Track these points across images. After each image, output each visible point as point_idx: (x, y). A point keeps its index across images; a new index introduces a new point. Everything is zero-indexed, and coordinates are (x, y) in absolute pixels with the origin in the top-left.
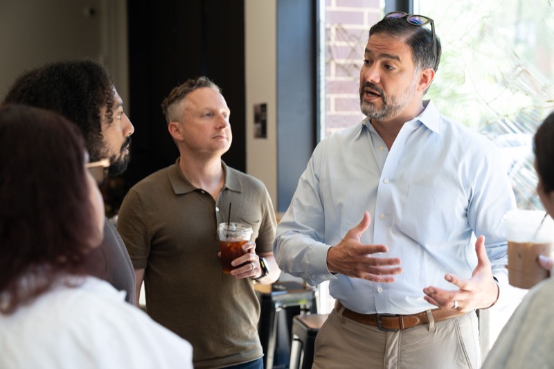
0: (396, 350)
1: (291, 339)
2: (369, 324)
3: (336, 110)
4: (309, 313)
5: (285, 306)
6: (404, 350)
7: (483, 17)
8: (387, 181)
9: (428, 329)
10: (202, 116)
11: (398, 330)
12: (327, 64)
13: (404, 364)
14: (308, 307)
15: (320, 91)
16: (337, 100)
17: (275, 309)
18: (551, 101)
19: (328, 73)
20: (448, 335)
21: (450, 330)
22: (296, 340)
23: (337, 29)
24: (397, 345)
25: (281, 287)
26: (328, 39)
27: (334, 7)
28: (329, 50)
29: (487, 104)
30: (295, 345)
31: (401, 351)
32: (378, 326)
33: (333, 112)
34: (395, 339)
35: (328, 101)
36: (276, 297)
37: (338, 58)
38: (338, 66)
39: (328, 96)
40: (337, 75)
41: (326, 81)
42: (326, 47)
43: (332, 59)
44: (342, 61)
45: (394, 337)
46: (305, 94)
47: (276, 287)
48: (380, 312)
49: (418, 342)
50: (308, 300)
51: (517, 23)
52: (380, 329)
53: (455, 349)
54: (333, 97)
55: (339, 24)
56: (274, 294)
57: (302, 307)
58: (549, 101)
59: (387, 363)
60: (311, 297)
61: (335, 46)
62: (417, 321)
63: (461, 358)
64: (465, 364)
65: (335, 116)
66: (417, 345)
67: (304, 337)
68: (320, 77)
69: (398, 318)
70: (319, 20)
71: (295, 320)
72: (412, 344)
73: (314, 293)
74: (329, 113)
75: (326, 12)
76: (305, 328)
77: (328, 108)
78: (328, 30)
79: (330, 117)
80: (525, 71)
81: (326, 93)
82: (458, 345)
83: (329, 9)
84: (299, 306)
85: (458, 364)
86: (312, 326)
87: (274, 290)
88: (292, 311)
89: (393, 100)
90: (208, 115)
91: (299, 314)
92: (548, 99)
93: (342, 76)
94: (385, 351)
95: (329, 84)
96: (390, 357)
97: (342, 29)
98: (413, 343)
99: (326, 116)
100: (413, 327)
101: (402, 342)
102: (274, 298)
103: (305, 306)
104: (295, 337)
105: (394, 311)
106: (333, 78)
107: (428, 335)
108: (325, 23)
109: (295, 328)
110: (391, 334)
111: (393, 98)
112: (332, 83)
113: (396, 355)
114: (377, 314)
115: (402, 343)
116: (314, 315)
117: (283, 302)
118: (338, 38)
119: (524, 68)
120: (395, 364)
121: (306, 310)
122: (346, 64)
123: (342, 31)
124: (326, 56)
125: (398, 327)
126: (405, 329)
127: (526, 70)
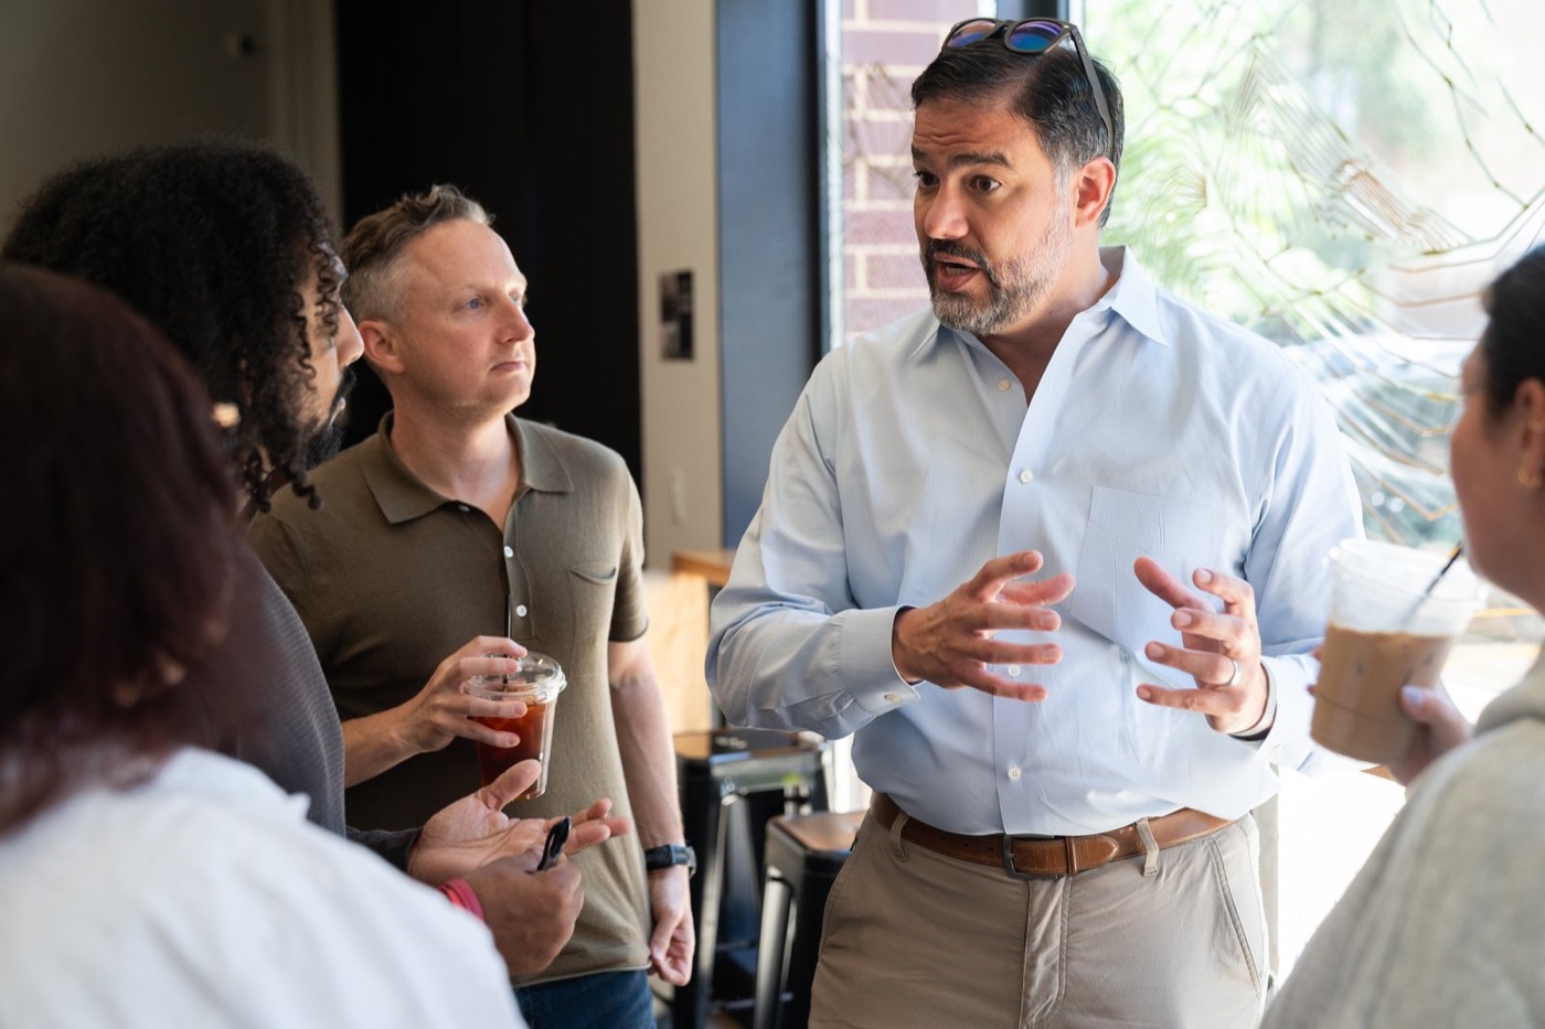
0: (1057, 931)
1: (761, 879)
2: (980, 863)
3: (871, 285)
4: (806, 810)
5: (745, 790)
6: (1076, 931)
7: (1254, 38)
8: (1028, 476)
9: (1142, 870)
10: (458, 308)
11: (1060, 877)
12: (847, 168)
13: (1076, 966)
14: (804, 791)
15: (828, 237)
16: (871, 260)
17: (719, 799)
18: (1434, 252)
19: (848, 192)
20: (1194, 885)
21: (1198, 870)
22: (774, 879)
23: (870, 78)
24: (1059, 917)
25: (734, 742)
26: (849, 103)
27: (861, 22)
28: (852, 131)
29: (1266, 262)
30: (774, 893)
31: (1070, 932)
32: (1004, 865)
33: (862, 290)
34: (1053, 902)
35: (849, 263)
36: (721, 767)
37: (876, 151)
38: (874, 171)
39: (851, 249)
40: (871, 196)
41: (843, 210)
42: (842, 122)
43: (859, 153)
44: (885, 161)
45: (1051, 893)
46: (789, 246)
47: (722, 741)
48: (1011, 830)
49: (1113, 907)
50: (805, 775)
51: (1313, 71)
52: (1009, 874)
53: (1212, 920)
54: (861, 252)
55: (878, 65)
56: (717, 759)
57: (789, 792)
58: (1428, 253)
59: (1032, 967)
60: (812, 767)
61: (866, 122)
62: (1111, 849)
63: (1229, 945)
64: (1238, 959)
65: (868, 301)
66: (1113, 914)
67: (796, 873)
68: (827, 201)
69: (1060, 844)
70: (825, 54)
71: (771, 828)
72: (1096, 913)
73: (819, 755)
74: (851, 294)
75: (843, 34)
76: (799, 851)
77: (849, 281)
78: (847, 80)
79: (857, 303)
80: (1364, 175)
81: (844, 242)
82: (1219, 909)
83: (849, 25)
84: (781, 791)
85: (1219, 960)
86: (816, 843)
87: (717, 749)
88: (766, 805)
89: (1015, 272)
90: (475, 303)
91: (781, 811)
92: (1428, 248)
93: (885, 198)
94: (1025, 935)
95: (851, 219)
96: (1039, 950)
97: (885, 76)
98: (1102, 911)
99: (844, 300)
100: (1100, 866)
101: (1070, 909)
102: (717, 772)
103: (797, 789)
104: (773, 872)
105: (1050, 826)
106: (861, 204)
107: (1141, 886)
108: (840, 63)
109: (771, 850)
110: (1042, 888)
111: (1013, 266)
112: (858, 216)
113: (1056, 942)
114: (1002, 836)
115: (1073, 909)
116: (820, 816)
117: (741, 780)
118: (875, 101)
119: (1362, 167)
120: (1053, 968)
121: (799, 801)
122: (893, 168)
123: (883, 81)
124: (843, 147)
125: (1062, 869)
126: (1080, 872)
127: (1366, 173)
